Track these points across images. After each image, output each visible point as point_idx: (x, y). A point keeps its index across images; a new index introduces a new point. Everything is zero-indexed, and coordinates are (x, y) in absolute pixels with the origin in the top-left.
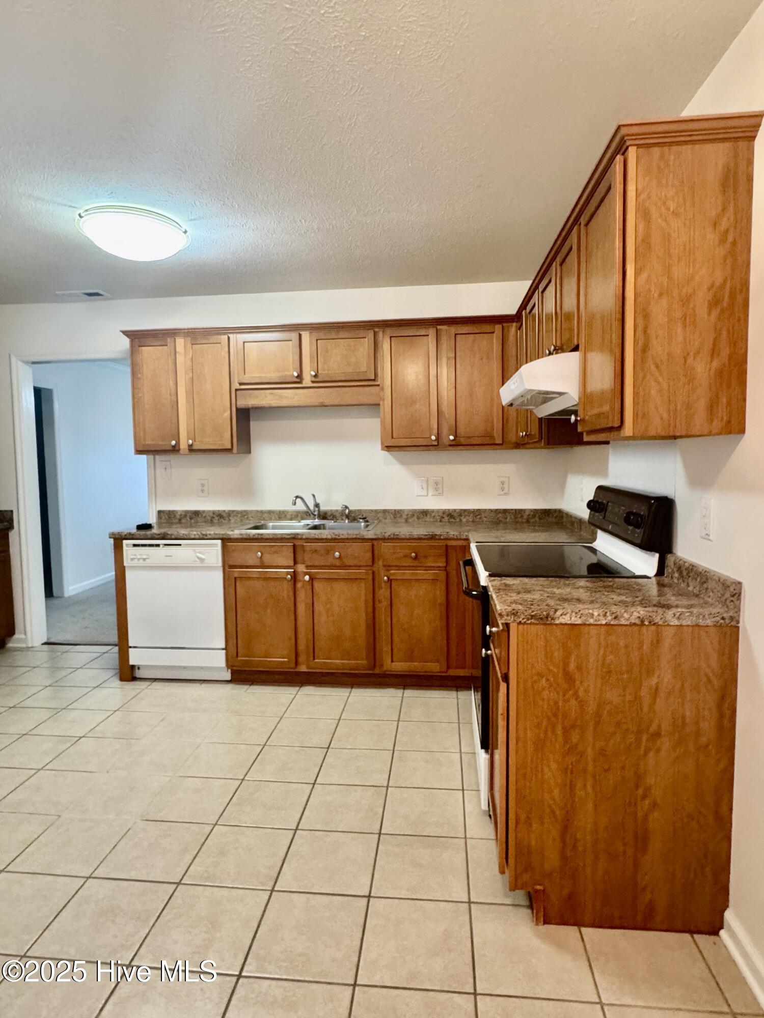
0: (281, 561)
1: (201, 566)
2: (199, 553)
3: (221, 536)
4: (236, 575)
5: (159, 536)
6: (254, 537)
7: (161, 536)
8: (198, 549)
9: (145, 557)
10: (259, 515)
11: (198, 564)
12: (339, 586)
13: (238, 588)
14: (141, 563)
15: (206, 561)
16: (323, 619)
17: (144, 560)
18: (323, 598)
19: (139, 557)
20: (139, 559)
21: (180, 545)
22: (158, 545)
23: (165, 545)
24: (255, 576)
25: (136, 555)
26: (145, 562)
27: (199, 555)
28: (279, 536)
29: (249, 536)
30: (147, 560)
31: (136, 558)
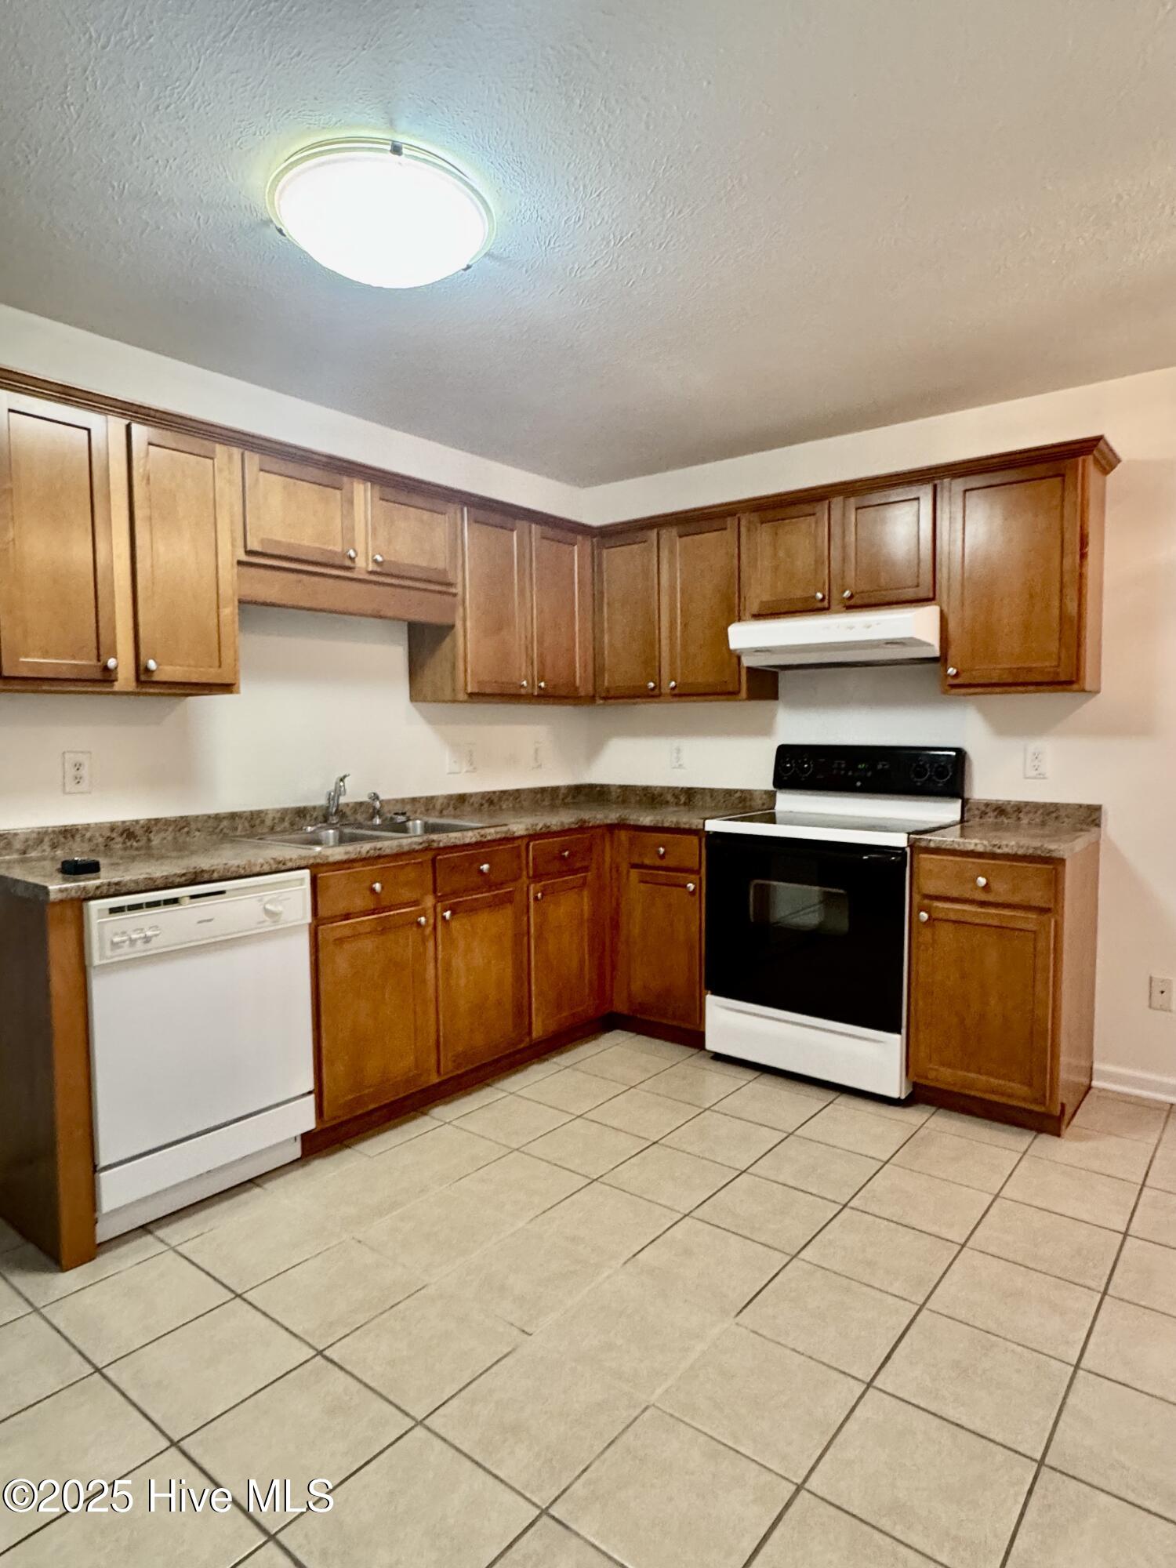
0: (407, 894)
1: (271, 931)
2: (269, 902)
3: (311, 861)
4: (336, 935)
5: (182, 879)
6: (368, 856)
7: (189, 876)
8: (269, 895)
9: (148, 933)
10: (211, 823)
11: (269, 926)
12: (483, 920)
13: (337, 961)
14: (141, 949)
15: (282, 918)
16: (462, 980)
17: (148, 940)
18: (462, 945)
19: (132, 936)
20: (134, 942)
21: (224, 892)
22: (176, 901)
23: (193, 897)
24: (365, 930)
25: (124, 933)
26: (149, 946)
27: (269, 907)
28: (406, 849)
29: (360, 852)
30: (154, 939)
31: (124, 942)
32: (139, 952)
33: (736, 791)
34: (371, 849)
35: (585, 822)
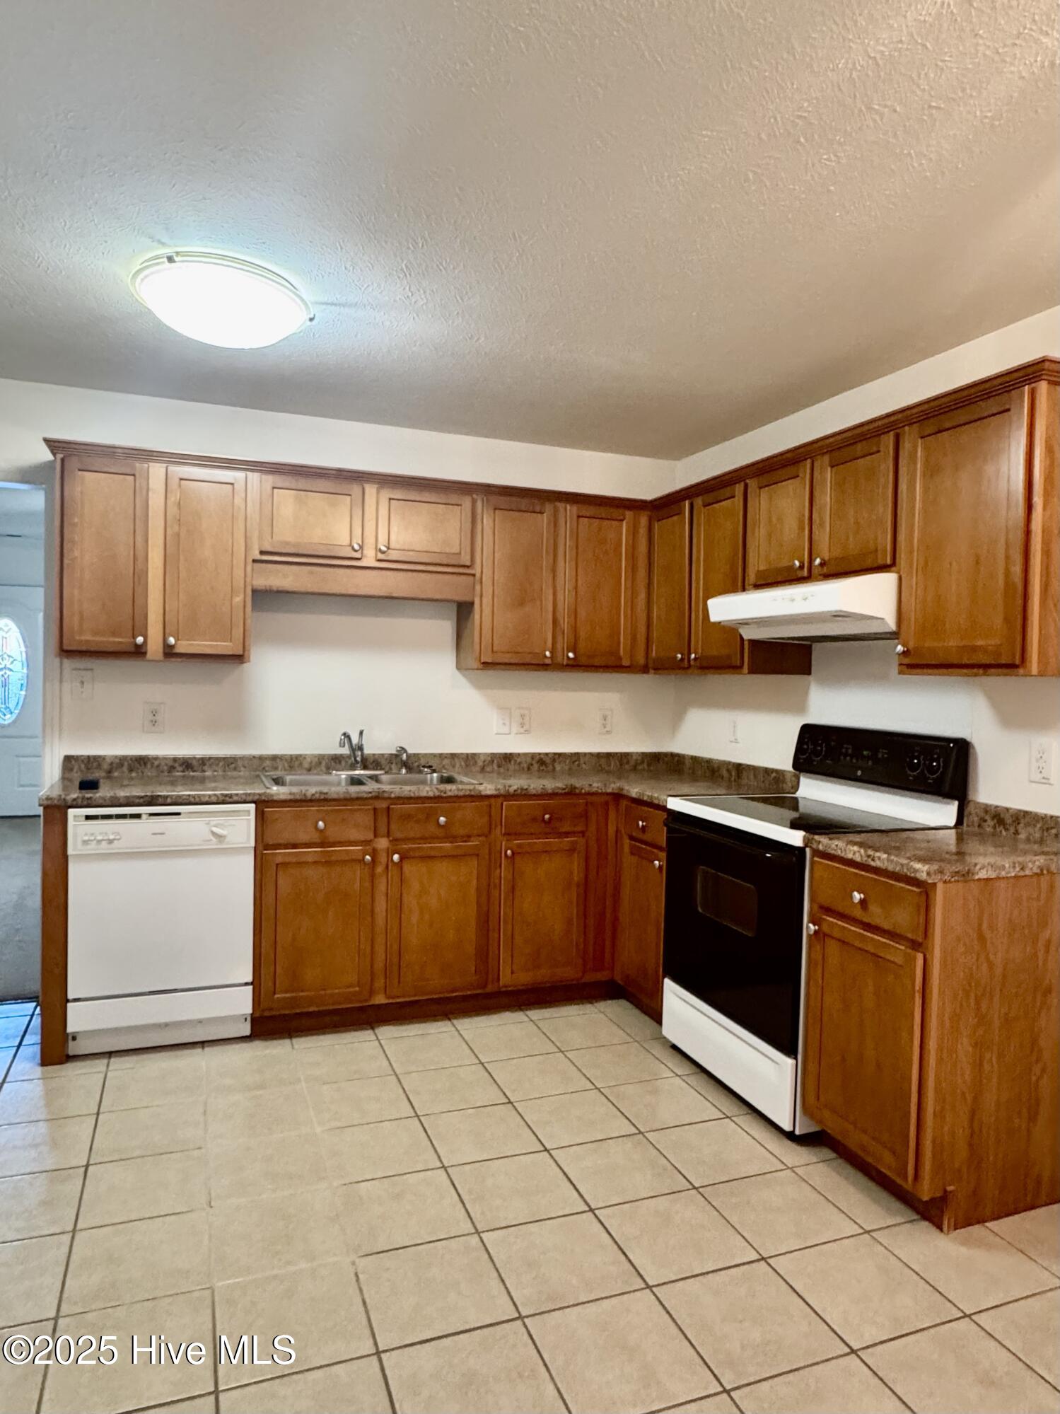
0: (354, 834)
1: (219, 847)
2: (216, 826)
3: (256, 798)
4: (279, 860)
5: (142, 800)
6: (314, 798)
7: (146, 799)
8: (215, 820)
9: (112, 837)
11: (214, 844)
12: (442, 867)
13: (280, 882)
14: (104, 847)
15: (227, 840)
16: (415, 919)
17: (110, 842)
18: (416, 886)
19: (99, 838)
20: (99, 842)
21: (178, 814)
22: (138, 816)
23: (151, 815)
24: (310, 860)
25: (92, 834)
26: (112, 846)
27: (215, 829)
28: (354, 795)
29: (305, 795)
30: (115, 842)
31: (92, 841)
32: (103, 849)
33: (773, 771)
34: (316, 792)
35: (575, 788)
